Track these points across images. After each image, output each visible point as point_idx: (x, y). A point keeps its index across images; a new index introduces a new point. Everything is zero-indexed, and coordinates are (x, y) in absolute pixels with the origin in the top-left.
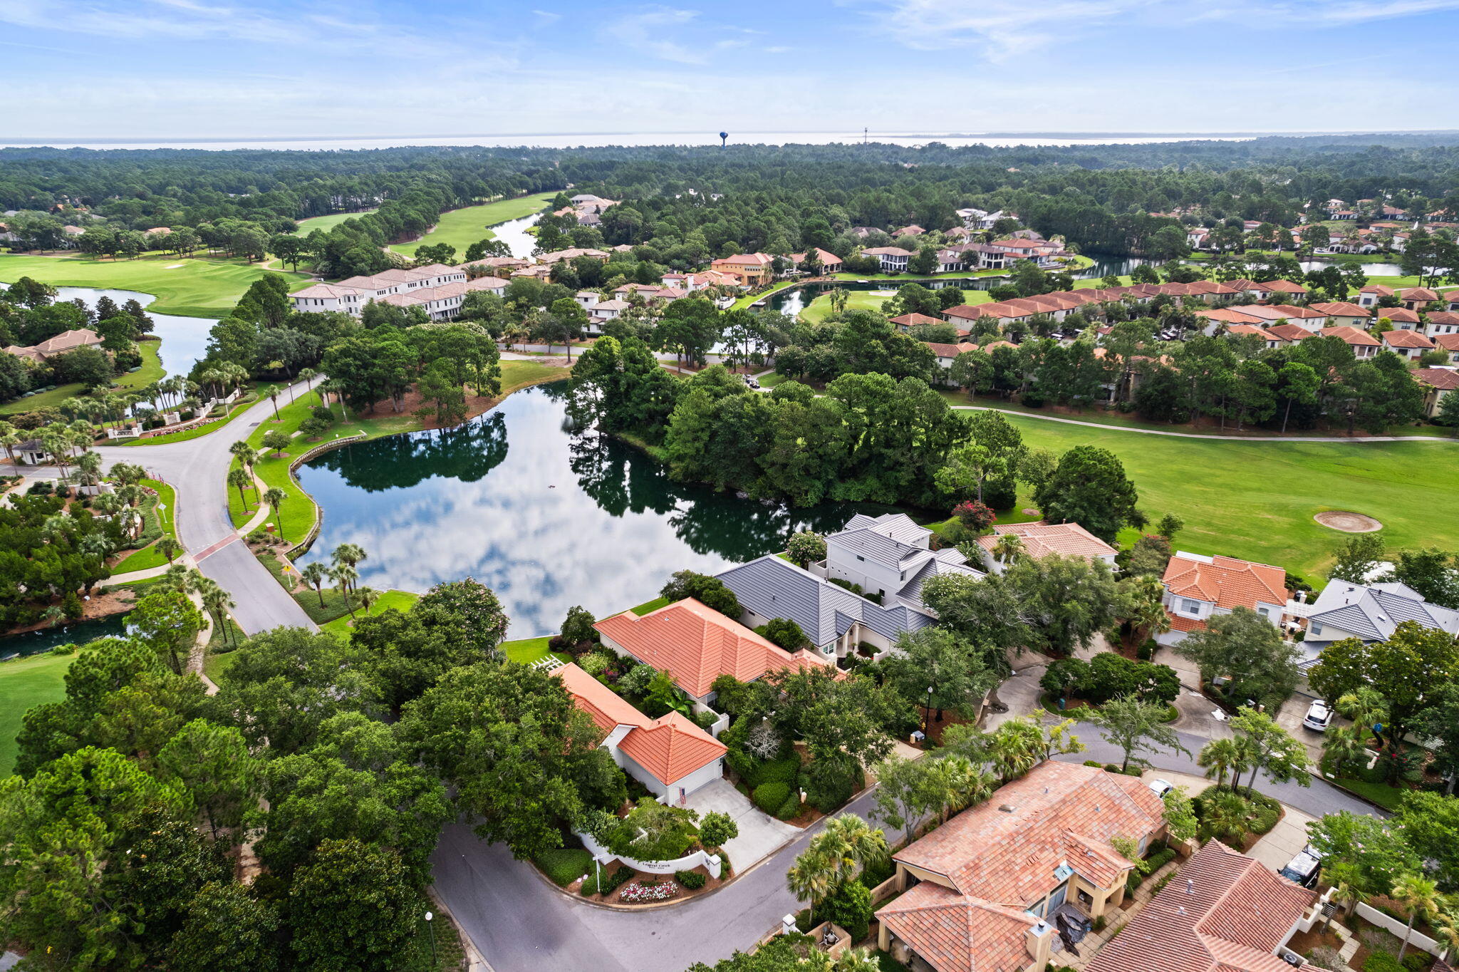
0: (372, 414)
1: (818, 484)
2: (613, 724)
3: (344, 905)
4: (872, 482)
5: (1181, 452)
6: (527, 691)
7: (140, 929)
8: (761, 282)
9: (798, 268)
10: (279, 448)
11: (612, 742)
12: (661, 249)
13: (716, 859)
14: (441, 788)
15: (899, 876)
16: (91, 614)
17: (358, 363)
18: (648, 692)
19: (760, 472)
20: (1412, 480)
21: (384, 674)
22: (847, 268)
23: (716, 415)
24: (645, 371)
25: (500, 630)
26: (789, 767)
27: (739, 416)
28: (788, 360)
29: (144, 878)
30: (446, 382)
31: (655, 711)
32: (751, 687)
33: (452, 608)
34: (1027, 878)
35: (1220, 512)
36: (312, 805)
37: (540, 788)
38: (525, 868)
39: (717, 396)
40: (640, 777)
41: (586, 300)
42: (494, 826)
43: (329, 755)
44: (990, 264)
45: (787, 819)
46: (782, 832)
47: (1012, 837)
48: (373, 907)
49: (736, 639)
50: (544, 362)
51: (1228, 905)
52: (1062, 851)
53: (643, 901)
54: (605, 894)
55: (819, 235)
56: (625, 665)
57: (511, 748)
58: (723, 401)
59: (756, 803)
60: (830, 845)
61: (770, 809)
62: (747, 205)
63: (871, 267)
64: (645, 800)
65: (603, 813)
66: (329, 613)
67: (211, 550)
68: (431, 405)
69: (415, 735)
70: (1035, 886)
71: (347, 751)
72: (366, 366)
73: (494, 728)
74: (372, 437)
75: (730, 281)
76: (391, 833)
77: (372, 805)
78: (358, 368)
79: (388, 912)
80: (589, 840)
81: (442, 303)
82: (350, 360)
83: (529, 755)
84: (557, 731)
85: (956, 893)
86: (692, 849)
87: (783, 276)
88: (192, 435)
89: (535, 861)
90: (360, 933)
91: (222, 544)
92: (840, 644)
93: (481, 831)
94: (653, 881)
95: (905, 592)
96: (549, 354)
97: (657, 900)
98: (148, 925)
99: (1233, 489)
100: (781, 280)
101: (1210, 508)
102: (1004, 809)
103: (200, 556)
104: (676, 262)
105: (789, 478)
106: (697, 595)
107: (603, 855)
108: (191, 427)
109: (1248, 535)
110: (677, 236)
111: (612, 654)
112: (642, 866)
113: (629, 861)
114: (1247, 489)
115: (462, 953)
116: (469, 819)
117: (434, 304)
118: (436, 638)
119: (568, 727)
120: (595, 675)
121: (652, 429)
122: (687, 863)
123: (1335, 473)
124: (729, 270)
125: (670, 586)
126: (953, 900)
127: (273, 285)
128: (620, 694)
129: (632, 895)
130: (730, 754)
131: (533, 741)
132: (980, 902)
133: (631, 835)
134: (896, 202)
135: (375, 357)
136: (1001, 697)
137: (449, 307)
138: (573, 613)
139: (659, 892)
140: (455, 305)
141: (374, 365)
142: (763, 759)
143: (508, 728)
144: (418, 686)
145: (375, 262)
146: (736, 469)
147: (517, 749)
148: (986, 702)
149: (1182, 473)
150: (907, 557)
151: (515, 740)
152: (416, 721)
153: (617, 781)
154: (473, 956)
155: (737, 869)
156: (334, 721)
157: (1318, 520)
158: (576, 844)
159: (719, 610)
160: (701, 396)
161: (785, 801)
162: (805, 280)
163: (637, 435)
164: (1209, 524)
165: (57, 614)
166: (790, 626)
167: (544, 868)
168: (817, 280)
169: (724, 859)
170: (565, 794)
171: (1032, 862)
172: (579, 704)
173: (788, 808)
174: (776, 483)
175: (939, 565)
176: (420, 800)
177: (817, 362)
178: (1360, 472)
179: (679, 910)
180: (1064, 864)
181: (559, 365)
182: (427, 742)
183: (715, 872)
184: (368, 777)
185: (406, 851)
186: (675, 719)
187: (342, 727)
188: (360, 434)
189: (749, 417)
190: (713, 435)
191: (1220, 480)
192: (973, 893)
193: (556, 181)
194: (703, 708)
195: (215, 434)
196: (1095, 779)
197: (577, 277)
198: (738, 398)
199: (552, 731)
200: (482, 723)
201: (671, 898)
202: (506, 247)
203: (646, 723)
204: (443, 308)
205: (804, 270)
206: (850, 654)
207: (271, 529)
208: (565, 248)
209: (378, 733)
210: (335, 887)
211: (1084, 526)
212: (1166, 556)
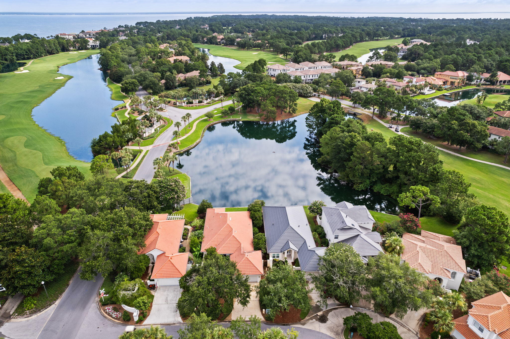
0: (250, 112)
1: (368, 181)
2: (154, 248)
8: (456, 84)
9: (484, 80)
10: (210, 118)
17: (246, 93)
28: (415, 122)
30: (270, 105)
41: (359, 82)
46: (174, 318)
53: (109, 314)
54: (103, 305)
55: (504, 65)
56: (202, 227)
67: (159, 145)
68: (265, 113)
74: (243, 120)
75: (438, 82)
78: (246, 95)
81: (311, 76)
87: (473, 83)
91: (163, 144)
97: (111, 316)
100: (470, 85)
103: (155, 146)
108: (199, 106)
111: (204, 222)
115: (56, 299)
117: (308, 76)
122: (131, 310)
124: (441, 77)
127: (261, 63)
129: (107, 310)
135: (252, 92)
136: (330, 315)
137: (314, 78)
139: (115, 314)
141: (251, 95)
148: (320, 313)
154: (57, 302)
155: (145, 322)
160: (335, 130)
162: (484, 87)
168: (492, 87)
174: (350, 176)
177: (427, 126)
179: (114, 324)
183: (136, 319)
188: (239, 118)
189: (346, 144)
193: (414, 32)
195: (205, 109)
197: (372, 73)
201: (116, 319)
203: (174, 252)
204: (311, 78)
205: (487, 81)
207: (178, 143)
211: (465, 250)
212: (501, 289)
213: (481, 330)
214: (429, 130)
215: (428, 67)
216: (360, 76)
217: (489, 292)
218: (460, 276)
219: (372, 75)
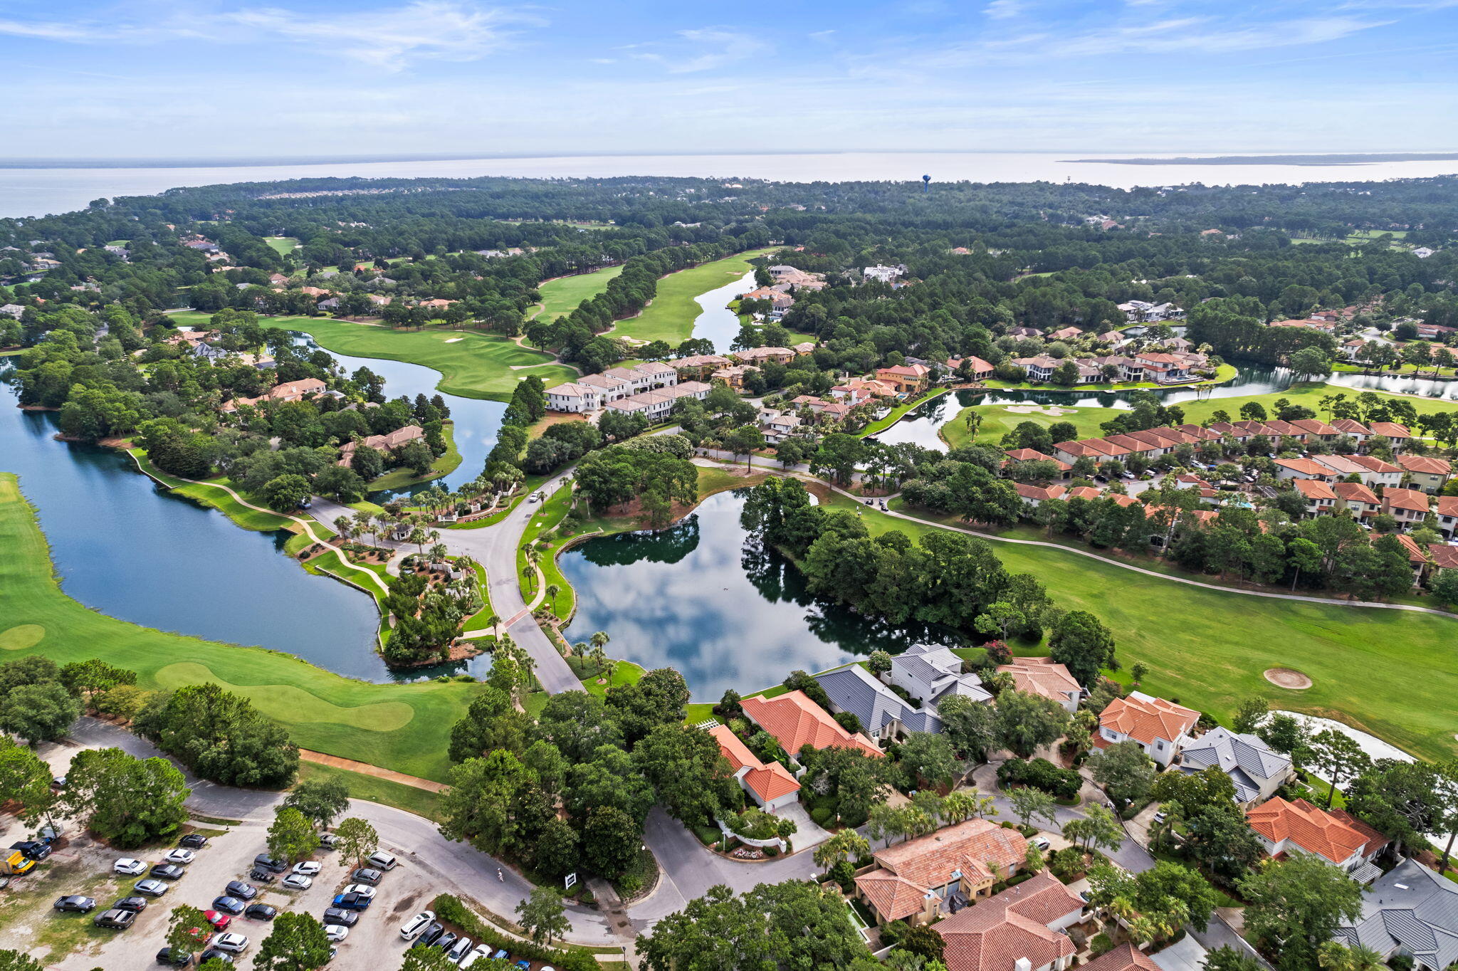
0: (606, 513)
1: (906, 608)
2: (741, 765)
3: (609, 836)
4: (945, 610)
5: (1195, 601)
6: (697, 743)
7: (523, 833)
8: (917, 390)
9: (953, 375)
10: (548, 541)
11: (740, 775)
12: (837, 351)
13: (784, 842)
14: (652, 789)
15: (875, 864)
16: (453, 657)
18: (763, 748)
19: (866, 595)
20: (1370, 648)
21: (623, 722)
22: (997, 375)
23: (840, 551)
24: (799, 506)
25: (685, 700)
26: (833, 801)
27: (855, 556)
28: (912, 493)
29: (526, 811)
30: (659, 498)
31: (766, 759)
32: (821, 753)
33: (660, 686)
34: (935, 874)
35: (1194, 659)
36: (594, 789)
37: (699, 795)
38: (688, 834)
39: (843, 537)
40: (753, 795)
41: (767, 415)
42: (676, 811)
43: (601, 765)
44: (1129, 376)
45: (827, 828)
46: (824, 835)
47: (933, 853)
48: (621, 838)
49: (817, 722)
50: (730, 471)
51: (1031, 901)
52: (959, 864)
53: (745, 858)
54: (727, 852)
55: (975, 344)
56: (754, 729)
57: (687, 773)
58: (845, 543)
59: (812, 818)
60: (837, 841)
61: (819, 822)
62: (920, 300)
63: (1018, 377)
64: (753, 808)
65: (730, 812)
66: (587, 674)
67: (513, 619)
68: (649, 513)
69: (640, 760)
70: (939, 878)
71: (609, 764)
72: (606, 482)
73: (680, 762)
74: (608, 533)
75: (888, 390)
76: (628, 806)
77: (621, 793)
78: (600, 483)
79: (627, 842)
80: (722, 824)
82: (595, 478)
83: (695, 778)
84: (711, 766)
85: (895, 875)
86: (774, 836)
87: (938, 383)
88: (489, 522)
89: (694, 831)
90: (615, 850)
91: (519, 615)
92: (884, 731)
93: (669, 812)
94: (752, 849)
95: (933, 701)
96: (735, 463)
97: (752, 859)
98: (527, 832)
99: (1216, 641)
100: (936, 386)
101: (1187, 656)
102: (938, 839)
103: (508, 624)
104: (848, 364)
105: (885, 603)
106: (803, 690)
107: (728, 832)
108: (487, 515)
109: (1204, 681)
110: (852, 338)
111: (748, 721)
112: (747, 841)
113: (740, 837)
114: (1227, 642)
115: (656, 869)
116: (664, 806)
117: (652, 408)
118: (650, 705)
119: (717, 764)
120: (736, 733)
121: (799, 549)
122: (769, 843)
123: (1310, 635)
125: (789, 680)
126: (893, 878)
127: (534, 386)
128: (748, 746)
129: (740, 854)
130: (802, 790)
131: (698, 771)
132: (905, 881)
133: (743, 824)
134: (1062, 298)
136: (974, 777)
137: (663, 409)
138: (728, 693)
139: (754, 855)
140: (667, 407)
141: (611, 481)
142: (819, 795)
143: (686, 763)
144: (641, 733)
145: (607, 355)
146: (850, 591)
147: (691, 774)
148: (964, 779)
149: (1184, 622)
150: (938, 679)
151: (690, 769)
152: (642, 753)
153: (739, 796)
154: (661, 871)
155: (795, 849)
156: (602, 748)
157: (1266, 675)
158: (715, 826)
159: (814, 700)
160: (831, 537)
161: (827, 819)
162: (960, 386)
163: (789, 549)
164: (1180, 669)
165: (436, 657)
166: (852, 718)
167: (698, 835)
168: (969, 386)
169: (789, 844)
170: (712, 800)
171: (940, 867)
172: (724, 753)
173: (829, 823)
174: (877, 605)
175: (959, 686)
176: (642, 793)
178: (1331, 635)
179: (762, 865)
180: (958, 871)
181: (741, 474)
182: (646, 764)
183: (784, 849)
184: (619, 779)
185: (635, 816)
186: (776, 767)
187: (606, 753)
188: (600, 531)
189: (861, 557)
190: (837, 565)
191: (1211, 632)
192: (903, 876)
194: (794, 761)
195: (504, 523)
196: (993, 830)
197: (764, 381)
198: (855, 541)
199: (709, 766)
200: (674, 759)
201: (759, 859)
202: (710, 343)
203: (760, 766)
205: (958, 376)
206: (889, 738)
207: (547, 608)
208: (757, 346)
209: (623, 757)
210: (606, 827)
211: (1070, 667)
212: (1115, 696)
213: (1114, 737)
214: (938, 503)
215: (856, 355)
216: (742, 391)
217: (1107, 703)
218: (1076, 696)
219: (765, 386)
